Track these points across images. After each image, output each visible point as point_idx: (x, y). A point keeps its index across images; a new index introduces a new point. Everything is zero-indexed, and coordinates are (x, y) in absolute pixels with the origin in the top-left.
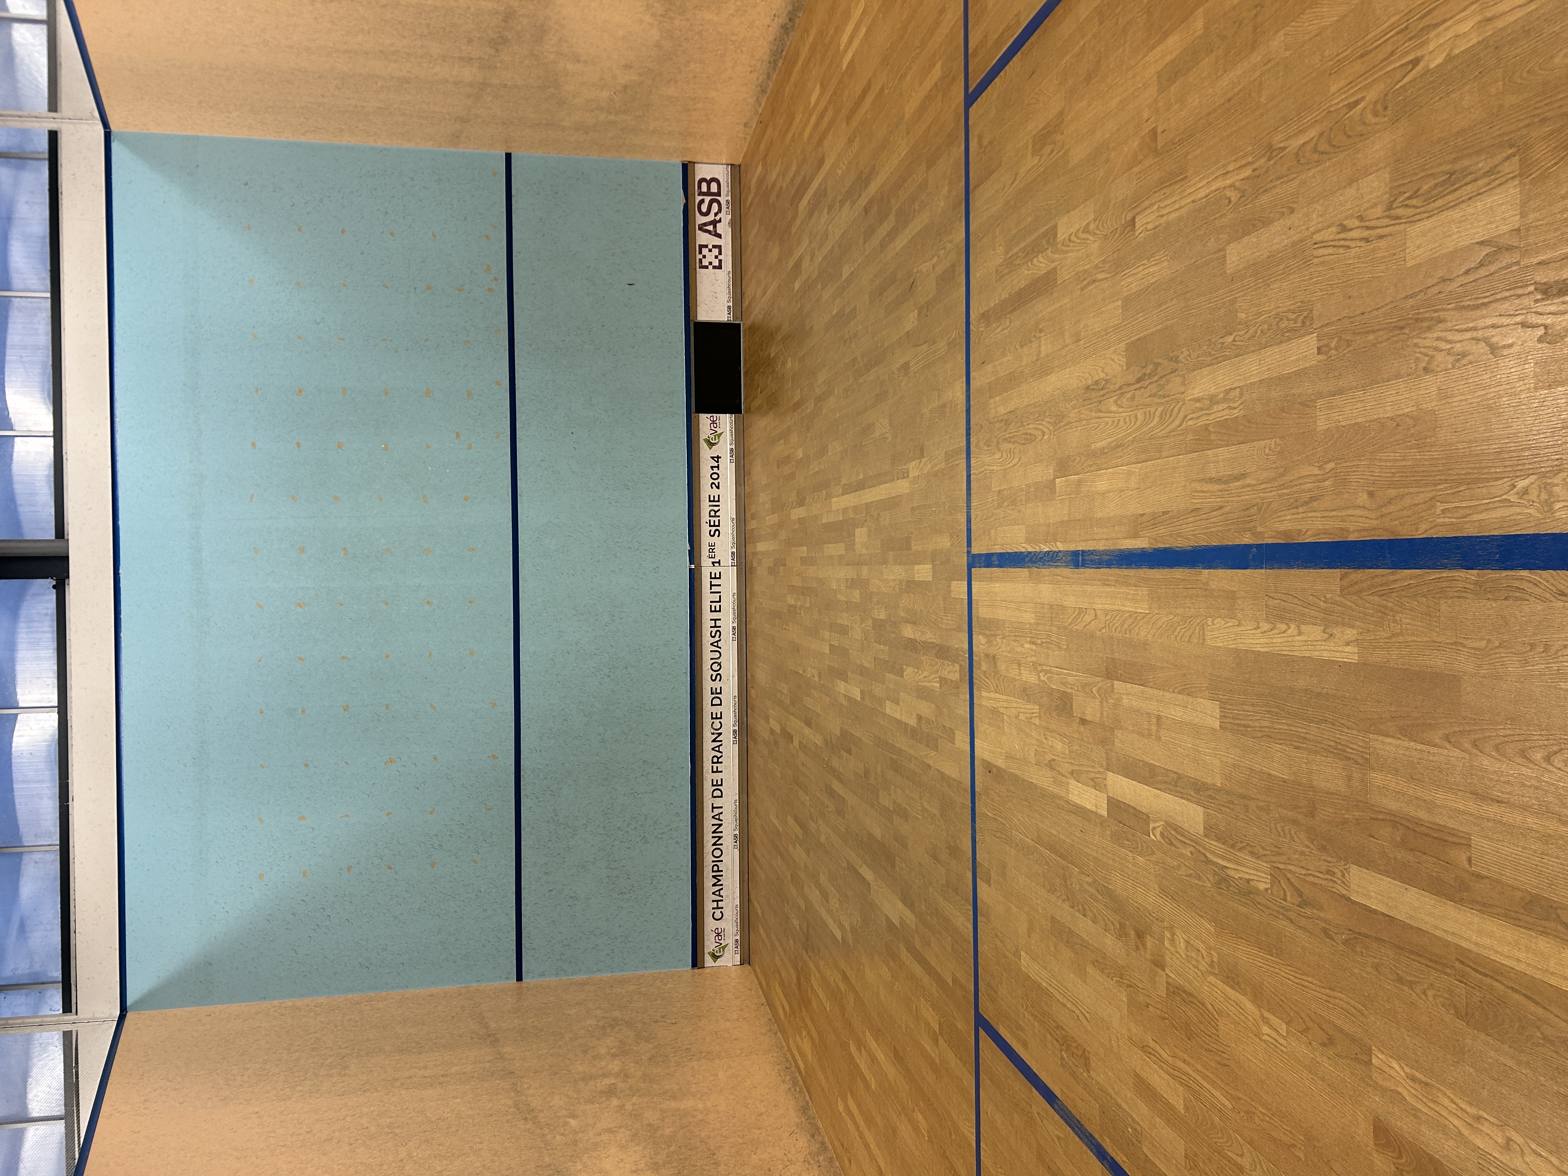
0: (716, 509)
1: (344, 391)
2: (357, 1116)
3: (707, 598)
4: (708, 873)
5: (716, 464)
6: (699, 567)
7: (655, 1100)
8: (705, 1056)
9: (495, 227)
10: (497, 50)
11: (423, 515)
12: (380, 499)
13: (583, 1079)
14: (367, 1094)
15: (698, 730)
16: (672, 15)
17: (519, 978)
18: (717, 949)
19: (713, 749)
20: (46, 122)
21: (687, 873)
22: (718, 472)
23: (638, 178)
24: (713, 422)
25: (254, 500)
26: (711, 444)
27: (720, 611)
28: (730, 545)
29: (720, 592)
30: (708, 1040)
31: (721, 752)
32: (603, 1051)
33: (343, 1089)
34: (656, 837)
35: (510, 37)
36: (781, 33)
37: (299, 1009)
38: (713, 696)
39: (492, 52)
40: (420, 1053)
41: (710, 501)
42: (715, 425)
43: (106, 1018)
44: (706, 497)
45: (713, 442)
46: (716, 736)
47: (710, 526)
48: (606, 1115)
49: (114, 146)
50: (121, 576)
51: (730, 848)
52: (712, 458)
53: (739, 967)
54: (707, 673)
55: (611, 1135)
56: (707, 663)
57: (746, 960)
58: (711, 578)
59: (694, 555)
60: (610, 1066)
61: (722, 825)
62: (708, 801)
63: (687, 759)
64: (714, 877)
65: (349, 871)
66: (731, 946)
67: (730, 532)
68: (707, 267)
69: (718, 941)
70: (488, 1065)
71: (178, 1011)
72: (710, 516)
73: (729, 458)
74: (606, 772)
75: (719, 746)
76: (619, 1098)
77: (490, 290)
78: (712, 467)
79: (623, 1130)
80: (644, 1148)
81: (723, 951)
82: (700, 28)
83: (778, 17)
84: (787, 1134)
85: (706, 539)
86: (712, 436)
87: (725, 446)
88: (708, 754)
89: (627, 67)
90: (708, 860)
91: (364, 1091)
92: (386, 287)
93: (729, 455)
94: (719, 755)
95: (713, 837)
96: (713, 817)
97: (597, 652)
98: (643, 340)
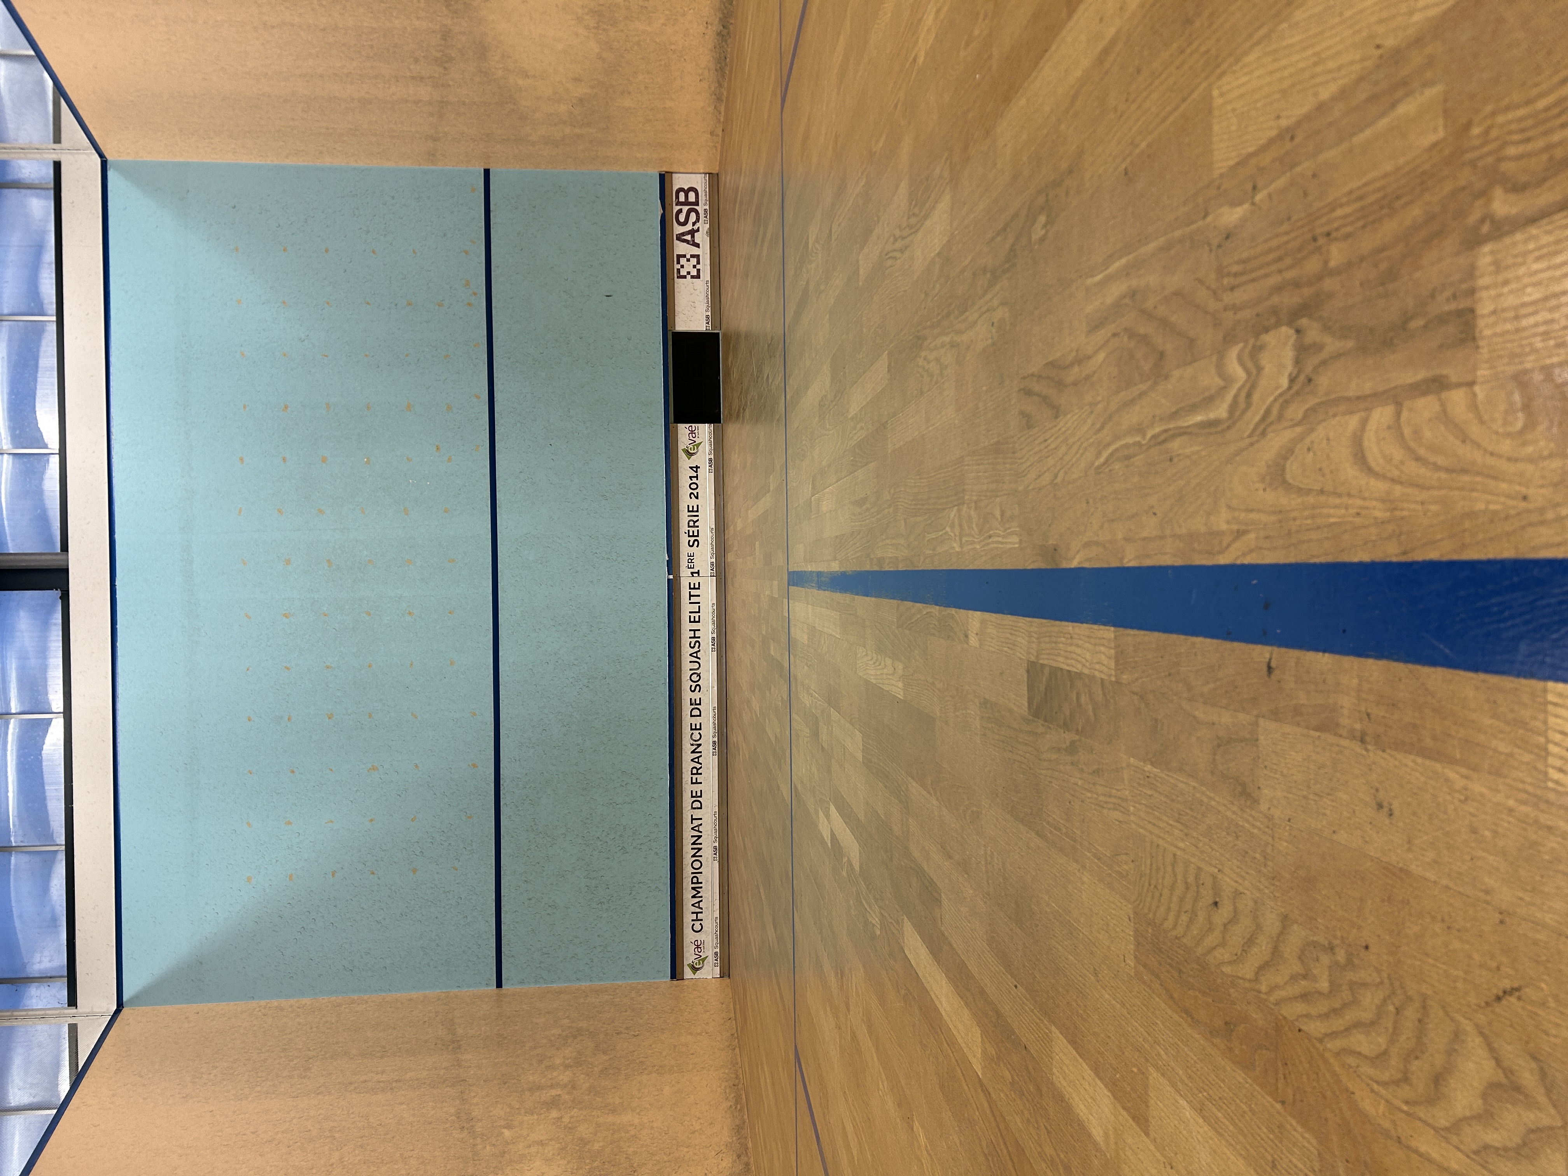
0: (695, 519)
1: (328, 406)
2: (303, 1118)
3: (686, 608)
4: (687, 885)
5: (695, 474)
6: (678, 578)
7: (593, 1114)
8: (657, 1070)
9: (474, 242)
10: (445, 68)
11: (404, 527)
12: (363, 512)
13: (530, 1090)
14: (320, 1097)
15: (677, 741)
16: (605, 26)
17: (499, 985)
18: (696, 961)
19: (692, 760)
20: (47, 153)
21: (666, 884)
22: (696, 482)
23: (616, 190)
24: (692, 432)
25: (242, 513)
26: (689, 454)
27: (699, 622)
28: (709, 555)
29: (699, 603)
30: (664, 1053)
31: (701, 764)
32: (558, 1061)
33: (299, 1091)
34: (635, 848)
35: (453, 55)
36: (718, 40)
37: (282, 1009)
38: (693, 707)
39: (441, 70)
40: (382, 1057)
41: (689, 511)
42: (694, 435)
43: (104, 1013)
44: (685, 507)
45: (692, 452)
46: (695, 747)
47: (689, 536)
48: (541, 1127)
49: (110, 174)
50: (117, 587)
51: (710, 860)
52: (691, 468)
53: (718, 979)
54: (686, 684)
55: (540, 1148)
56: (686, 674)
57: (725, 973)
58: (690, 588)
59: (672, 565)
60: (561, 1077)
61: (701, 836)
62: (687, 813)
63: (666, 770)
64: (693, 888)
65: (333, 875)
66: (711, 959)
67: (709, 541)
68: (685, 277)
69: (697, 953)
70: (442, 1072)
71: (170, 1008)
72: (689, 526)
73: (708, 468)
74: (585, 782)
75: (698, 758)
76: (560, 1110)
77: (469, 304)
78: (691, 478)
79: (553, 1143)
80: (568, 1162)
81: (703, 963)
82: (637, 38)
83: (712, 24)
84: (713, 1153)
85: (685, 550)
86: (691, 446)
87: (704, 456)
88: (687, 765)
89: (577, 80)
90: (688, 871)
91: (318, 1094)
92: (368, 303)
93: (708, 465)
94: (698, 766)
95: (692, 849)
96: (692, 829)
97: (576, 663)
98: (622, 351)
